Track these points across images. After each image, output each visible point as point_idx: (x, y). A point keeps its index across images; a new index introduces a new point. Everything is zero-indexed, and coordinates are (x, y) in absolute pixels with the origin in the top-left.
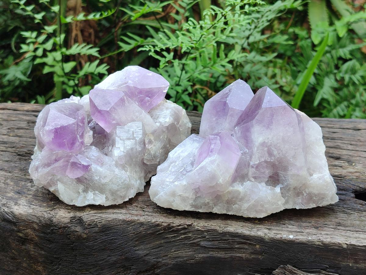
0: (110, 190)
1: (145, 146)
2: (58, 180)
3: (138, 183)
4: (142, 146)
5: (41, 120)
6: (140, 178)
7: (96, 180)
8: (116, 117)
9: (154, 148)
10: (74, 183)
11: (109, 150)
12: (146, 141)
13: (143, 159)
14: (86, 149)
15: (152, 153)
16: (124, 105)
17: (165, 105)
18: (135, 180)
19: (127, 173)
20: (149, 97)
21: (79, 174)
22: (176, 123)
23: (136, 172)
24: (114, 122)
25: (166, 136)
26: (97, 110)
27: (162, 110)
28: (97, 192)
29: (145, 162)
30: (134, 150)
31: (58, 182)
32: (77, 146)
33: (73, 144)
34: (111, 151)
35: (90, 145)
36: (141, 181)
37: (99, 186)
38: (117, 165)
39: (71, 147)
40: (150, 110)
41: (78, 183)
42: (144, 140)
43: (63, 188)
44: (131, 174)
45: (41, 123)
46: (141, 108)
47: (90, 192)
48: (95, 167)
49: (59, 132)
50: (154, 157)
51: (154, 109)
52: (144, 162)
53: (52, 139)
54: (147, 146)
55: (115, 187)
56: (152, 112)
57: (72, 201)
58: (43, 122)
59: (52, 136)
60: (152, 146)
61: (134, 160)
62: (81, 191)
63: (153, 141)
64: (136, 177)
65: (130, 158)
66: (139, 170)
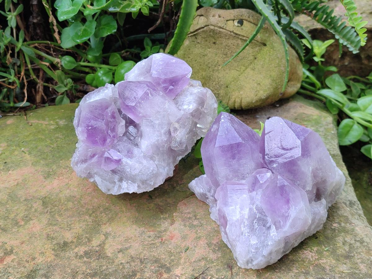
0: (141, 180)
1: (170, 134)
2: (96, 173)
3: (166, 170)
4: (168, 136)
6: (168, 164)
7: (128, 172)
8: (142, 111)
9: (179, 135)
10: (110, 174)
11: (139, 141)
12: (171, 130)
13: (170, 147)
14: (119, 141)
15: (178, 140)
16: (148, 99)
17: (189, 91)
18: (163, 168)
19: (155, 162)
20: (173, 86)
21: (113, 166)
22: (200, 108)
23: (164, 160)
24: (141, 115)
25: (190, 122)
27: (186, 96)
28: (130, 182)
29: (173, 149)
30: (160, 141)
31: (95, 175)
32: (108, 142)
33: (104, 140)
35: (123, 136)
36: (169, 167)
37: (131, 177)
38: (145, 157)
39: (103, 144)
40: (175, 96)
41: (113, 174)
42: (170, 129)
43: (100, 180)
44: (159, 162)
47: (124, 182)
48: (125, 161)
50: (180, 144)
51: (180, 95)
52: (171, 149)
53: (86, 138)
54: (172, 134)
55: (145, 178)
56: (177, 98)
57: (109, 190)
59: (86, 135)
60: (178, 133)
61: (161, 149)
62: (116, 180)
63: (179, 128)
64: (164, 165)
65: (157, 148)
66: (167, 158)
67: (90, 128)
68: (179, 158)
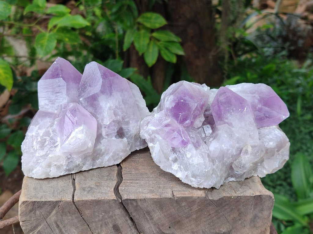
1: (240, 153)
3: (217, 179)
5: (172, 89)
6: (221, 177)
7: (187, 157)
8: (230, 118)
9: (247, 159)
10: (169, 150)
11: (210, 141)
12: (243, 150)
13: (232, 163)
14: (193, 129)
15: (243, 162)
19: (214, 166)
22: (276, 150)
23: (221, 170)
24: (226, 120)
25: (262, 155)
26: (218, 104)
28: (182, 167)
29: (233, 166)
30: (230, 152)
31: (158, 142)
33: (185, 119)
34: (211, 142)
35: (197, 128)
36: (221, 180)
37: (186, 164)
39: (182, 121)
41: (171, 152)
42: (242, 148)
43: (159, 148)
44: (217, 169)
45: (171, 91)
46: (254, 121)
47: (176, 164)
49: (179, 105)
50: (243, 166)
52: (231, 166)
53: (172, 107)
54: (241, 154)
56: (261, 129)
57: (160, 162)
58: (172, 92)
59: (173, 105)
60: (246, 157)
61: (225, 159)
62: (170, 159)
63: (249, 153)
64: (218, 174)
65: (222, 155)
66: (224, 170)
67: (182, 101)
68: (230, 179)
